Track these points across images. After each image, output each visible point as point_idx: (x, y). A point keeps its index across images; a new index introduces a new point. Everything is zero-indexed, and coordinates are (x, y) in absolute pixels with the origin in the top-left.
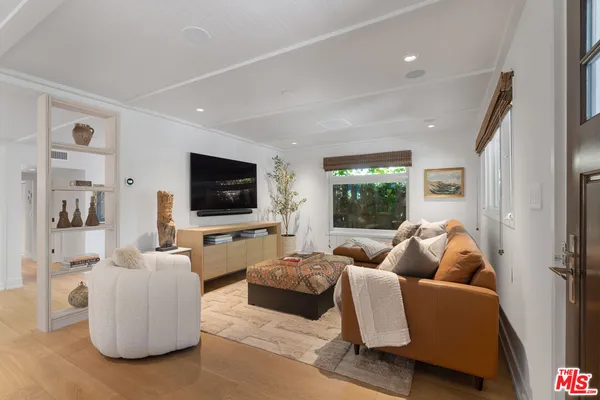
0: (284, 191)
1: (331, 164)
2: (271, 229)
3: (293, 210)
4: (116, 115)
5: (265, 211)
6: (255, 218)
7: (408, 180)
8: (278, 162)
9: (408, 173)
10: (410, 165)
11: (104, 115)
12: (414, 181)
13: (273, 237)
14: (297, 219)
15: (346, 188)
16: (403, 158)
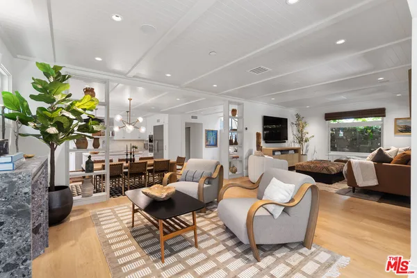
0: (301, 131)
1: (329, 117)
2: (296, 151)
3: (306, 141)
4: (243, 104)
5: (291, 142)
6: (286, 145)
7: (382, 125)
8: (298, 116)
9: (382, 121)
10: (385, 116)
11: (239, 104)
12: (387, 126)
13: (297, 154)
14: (307, 146)
15: (338, 130)
16: (380, 112)
